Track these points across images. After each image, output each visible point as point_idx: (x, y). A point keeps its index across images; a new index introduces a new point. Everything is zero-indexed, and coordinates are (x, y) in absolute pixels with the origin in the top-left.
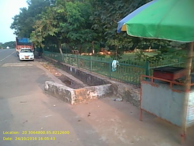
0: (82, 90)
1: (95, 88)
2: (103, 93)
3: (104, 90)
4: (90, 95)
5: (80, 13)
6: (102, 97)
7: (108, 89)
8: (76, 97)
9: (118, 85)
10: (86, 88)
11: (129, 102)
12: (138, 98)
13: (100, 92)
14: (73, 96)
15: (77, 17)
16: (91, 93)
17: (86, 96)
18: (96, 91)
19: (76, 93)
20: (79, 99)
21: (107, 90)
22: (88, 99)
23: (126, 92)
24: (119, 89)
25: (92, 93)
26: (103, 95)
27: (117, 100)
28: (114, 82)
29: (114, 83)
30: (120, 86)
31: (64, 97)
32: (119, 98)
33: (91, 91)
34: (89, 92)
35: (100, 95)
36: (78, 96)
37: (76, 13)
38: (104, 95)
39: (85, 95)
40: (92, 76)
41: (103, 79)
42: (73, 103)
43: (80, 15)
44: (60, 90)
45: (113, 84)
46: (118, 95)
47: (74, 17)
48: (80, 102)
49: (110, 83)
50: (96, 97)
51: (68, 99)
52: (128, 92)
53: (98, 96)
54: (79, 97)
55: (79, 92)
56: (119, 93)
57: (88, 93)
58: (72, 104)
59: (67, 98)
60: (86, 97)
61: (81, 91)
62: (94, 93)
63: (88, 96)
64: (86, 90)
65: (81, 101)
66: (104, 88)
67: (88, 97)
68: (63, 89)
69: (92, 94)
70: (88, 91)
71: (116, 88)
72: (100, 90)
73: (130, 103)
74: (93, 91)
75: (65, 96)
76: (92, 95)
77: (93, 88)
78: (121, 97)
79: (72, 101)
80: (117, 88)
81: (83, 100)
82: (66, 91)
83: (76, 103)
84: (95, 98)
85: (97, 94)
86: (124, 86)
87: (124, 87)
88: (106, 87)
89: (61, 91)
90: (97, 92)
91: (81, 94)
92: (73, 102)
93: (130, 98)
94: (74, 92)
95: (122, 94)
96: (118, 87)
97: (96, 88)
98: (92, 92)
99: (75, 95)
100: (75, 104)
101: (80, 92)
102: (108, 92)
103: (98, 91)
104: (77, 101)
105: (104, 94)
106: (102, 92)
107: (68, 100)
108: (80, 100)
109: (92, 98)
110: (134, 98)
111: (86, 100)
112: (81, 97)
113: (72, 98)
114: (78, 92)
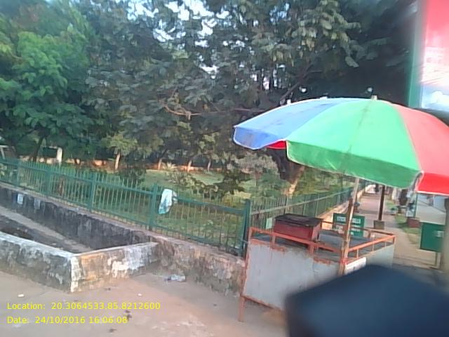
0: (97, 255)
1: (124, 252)
2: (141, 263)
3: (142, 257)
4: (113, 269)
5: (59, 66)
6: (139, 272)
7: (150, 254)
8: (82, 274)
9: (177, 245)
10: (105, 252)
11: (201, 283)
12: (226, 274)
13: (134, 261)
14: (76, 270)
15: (50, 73)
16: (115, 262)
17: (105, 270)
18: (125, 259)
19: (82, 263)
20: (88, 278)
21: (149, 256)
22: (109, 279)
23: (196, 261)
24: (178, 254)
25: (119, 263)
26: (139, 268)
27: (173, 279)
28: (163, 238)
29: (165, 241)
30: (180, 247)
31: (44, 272)
32: (177, 274)
33: (115, 257)
34: (112, 262)
35: (133, 269)
36: (87, 271)
37: (49, 64)
38: (142, 267)
39: (103, 267)
40: (98, 221)
41: (132, 230)
42: (75, 289)
43: (59, 69)
44: (30, 254)
45: (162, 242)
46: (173, 267)
47: (42, 72)
48: (91, 286)
49: (155, 240)
50: (126, 272)
51: (61, 279)
52: (202, 260)
53: (129, 270)
54: (89, 273)
55: (90, 260)
56: (176, 263)
57: (109, 263)
58: (72, 290)
59: (57, 276)
60: (104, 273)
61: (95, 259)
62: (123, 264)
63: (109, 271)
64: (104, 257)
65: (94, 283)
66: (142, 252)
67: (108, 274)
68: (44, 253)
69: (117, 267)
70: (108, 258)
71: (170, 251)
72: (134, 256)
73: (205, 284)
74: (121, 259)
75: (47, 270)
76: (116, 270)
77: (120, 251)
78: (180, 272)
79: (73, 283)
80: (174, 251)
81: (98, 281)
82: (51, 256)
83: (81, 288)
84: (123, 276)
85: (129, 264)
86: (191, 247)
87: (193, 249)
88: (147, 249)
89: (33, 256)
90: (128, 260)
91: (93, 266)
92: (74, 285)
93: (205, 274)
94: (77, 260)
95: (184, 266)
96: (177, 249)
97: (127, 252)
98: (117, 260)
99: (79, 269)
100: (80, 290)
101: (92, 261)
102: (150, 261)
103: (131, 258)
104: (84, 283)
105: (142, 265)
106: (139, 261)
107: (58, 281)
108: (91, 281)
109: (116, 274)
110: (216, 275)
111: (103, 281)
112: (93, 272)
113: (73, 274)
114: (86, 260)
